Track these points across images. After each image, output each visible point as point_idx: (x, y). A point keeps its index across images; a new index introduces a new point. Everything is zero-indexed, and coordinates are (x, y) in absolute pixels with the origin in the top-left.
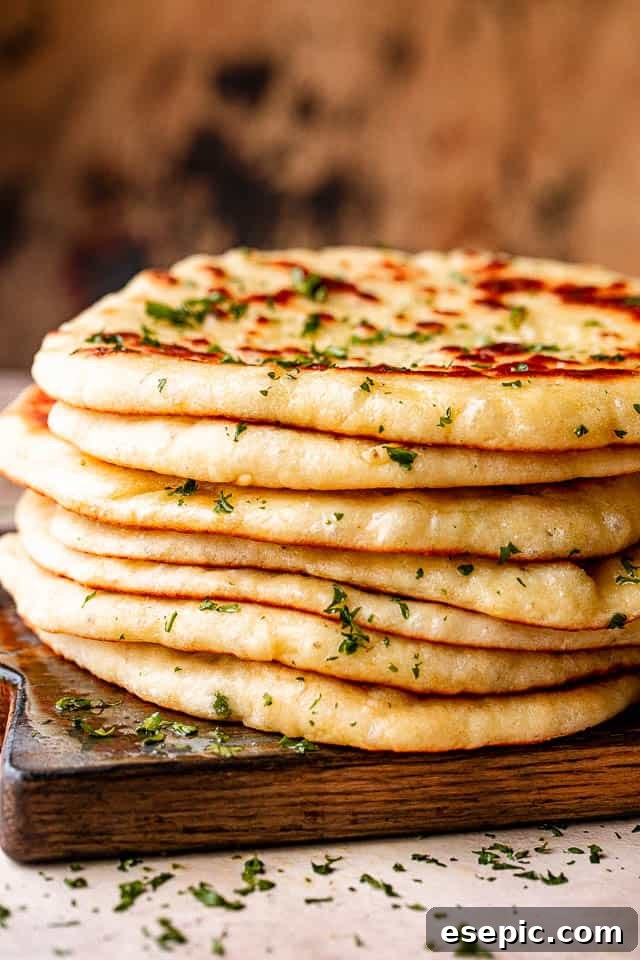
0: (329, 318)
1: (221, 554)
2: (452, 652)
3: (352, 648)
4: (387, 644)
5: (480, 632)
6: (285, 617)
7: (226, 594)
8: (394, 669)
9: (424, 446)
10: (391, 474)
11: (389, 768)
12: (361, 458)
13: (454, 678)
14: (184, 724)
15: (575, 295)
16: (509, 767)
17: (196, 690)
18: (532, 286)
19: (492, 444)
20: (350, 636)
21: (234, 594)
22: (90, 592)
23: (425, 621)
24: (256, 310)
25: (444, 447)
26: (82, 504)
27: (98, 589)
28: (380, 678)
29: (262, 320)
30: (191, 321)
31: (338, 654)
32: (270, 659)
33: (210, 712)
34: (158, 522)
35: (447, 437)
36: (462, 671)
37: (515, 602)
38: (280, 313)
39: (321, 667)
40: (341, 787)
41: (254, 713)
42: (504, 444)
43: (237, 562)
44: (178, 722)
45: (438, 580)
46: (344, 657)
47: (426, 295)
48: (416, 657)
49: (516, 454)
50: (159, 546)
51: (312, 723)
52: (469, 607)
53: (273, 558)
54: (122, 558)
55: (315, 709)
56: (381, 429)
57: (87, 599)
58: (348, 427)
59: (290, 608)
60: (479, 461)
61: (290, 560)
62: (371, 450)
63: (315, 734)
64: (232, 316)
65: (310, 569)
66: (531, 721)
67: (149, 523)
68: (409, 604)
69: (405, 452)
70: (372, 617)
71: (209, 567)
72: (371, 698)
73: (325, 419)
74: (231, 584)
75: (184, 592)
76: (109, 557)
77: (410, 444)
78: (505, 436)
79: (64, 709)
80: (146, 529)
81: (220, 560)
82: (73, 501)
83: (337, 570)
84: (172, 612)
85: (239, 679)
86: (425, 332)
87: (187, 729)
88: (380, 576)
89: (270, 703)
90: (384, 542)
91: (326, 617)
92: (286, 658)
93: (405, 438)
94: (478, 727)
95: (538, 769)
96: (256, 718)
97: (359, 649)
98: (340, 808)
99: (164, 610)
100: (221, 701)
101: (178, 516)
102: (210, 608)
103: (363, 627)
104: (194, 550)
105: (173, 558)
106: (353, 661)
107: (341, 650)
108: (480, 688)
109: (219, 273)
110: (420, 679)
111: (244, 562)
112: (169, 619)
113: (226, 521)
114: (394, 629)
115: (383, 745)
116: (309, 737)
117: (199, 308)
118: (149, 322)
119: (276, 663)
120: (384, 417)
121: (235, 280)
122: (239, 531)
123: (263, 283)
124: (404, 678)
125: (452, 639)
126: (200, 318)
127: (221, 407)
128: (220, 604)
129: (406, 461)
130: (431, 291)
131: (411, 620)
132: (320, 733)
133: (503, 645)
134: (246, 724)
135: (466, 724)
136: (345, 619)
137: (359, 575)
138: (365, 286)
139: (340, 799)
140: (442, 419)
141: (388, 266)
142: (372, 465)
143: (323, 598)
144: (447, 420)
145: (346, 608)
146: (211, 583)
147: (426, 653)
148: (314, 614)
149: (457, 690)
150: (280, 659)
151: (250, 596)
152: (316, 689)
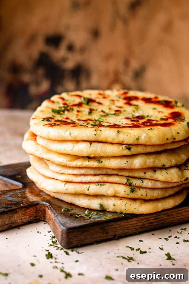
0: (93, 110)
1: (98, 172)
2: (153, 190)
3: (132, 191)
4: (140, 190)
5: (159, 185)
6: (116, 185)
7: (101, 181)
8: (142, 195)
9: (133, 145)
10: (127, 152)
11: (142, 217)
12: (119, 149)
13: (154, 196)
14: (95, 212)
15: (147, 101)
16: (164, 214)
17: (95, 204)
18: (136, 98)
19: (148, 144)
20: (132, 189)
21: (103, 181)
22: (65, 183)
23: (147, 184)
24: (76, 109)
25: (137, 145)
26: (62, 163)
27: (67, 182)
28: (139, 197)
29: (78, 111)
30: (62, 113)
31: (129, 193)
32: (114, 195)
33: (99, 208)
34: (83, 166)
35: (138, 143)
36: (156, 194)
37: (166, 177)
38: (81, 109)
39: (126, 196)
40: (132, 223)
41: (110, 208)
42: (151, 144)
43: (102, 174)
44: (93, 212)
45: (149, 174)
46: (131, 194)
47: (112, 102)
48: (146, 192)
49: (153, 146)
50: (83, 171)
51: (125, 209)
52: (156, 179)
53: (110, 172)
54: (74, 174)
55: (125, 206)
56: (123, 142)
57: (65, 184)
58: (115, 141)
59: (116, 183)
60: (145, 148)
61: (115, 172)
62: (121, 147)
63: (125, 212)
64: (71, 110)
65: (120, 174)
66: (170, 204)
67: (81, 166)
68: (143, 180)
69: (129, 147)
70: (136, 184)
71: (95, 175)
72: (137, 202)
73: (110, 140)
74: (102, 179)
75: (91, 181)
76: (69, 174)
77: (129, 145)
78: (151, 142)
79: (64, 211)
80: (80, 168)
81: (98, 174)
82: (59, 162)
83: (126, 174)
84: (88, 186)
85: (105, 200)
86: (117, 113)
87: (95, 213)
88: (136, 174)
89: (115, 205)
90: (138, 167)
91: (126, 185)
92: (117, 195)
93: (128, 144)
94: (160, 206)
95: (171, 214)
96: (111, 209)
97: (134, 191)
98: (132, 228)
99: (86, 186)
100: (101, 206)
101: (89, 164)
102: (98, 185)
103: (134, 186)
104: (92, 172)
105: (87, 174)
106: (133, 194)
107: (130, 192)
108: (159, 197)
109: (63, 99)
110: (148, 197)
111: (104, 173)
112: (88, 188)
113: (101, 165)
114: (141, 186)
115: (142, 213)
116: (124, 212)
117: (63, 109)
118: (53, 114)
119: (115, 196)
120: (123, 139)
121: (67, 101)
122: (105, 167)
123: (74, 101)
124: (144, 197)
125: (153, 187)
126: (64, 111)
127: (85, 139)
128: (100, 184)
129: (129, 149)
130: (113, 101)
131: (144, 183)
132: (127, 211)
133: (163, 187)
134: (107, 210)
135: (158, 206)
136: (130, 185)
137: (131, 174)
138: (97, 100)
139: (132, 226)
140: (137, 139)
141: (100, 94)
142: (122, 150)
143: (124, 181)
144: (138, 139)
145: (130, 182)
146: (97, 179)
147: (148, 191)
148: (122, 184)
149: (155, 198)
150: (115, 195)
151: (107, 181)
152: (125, 202)
